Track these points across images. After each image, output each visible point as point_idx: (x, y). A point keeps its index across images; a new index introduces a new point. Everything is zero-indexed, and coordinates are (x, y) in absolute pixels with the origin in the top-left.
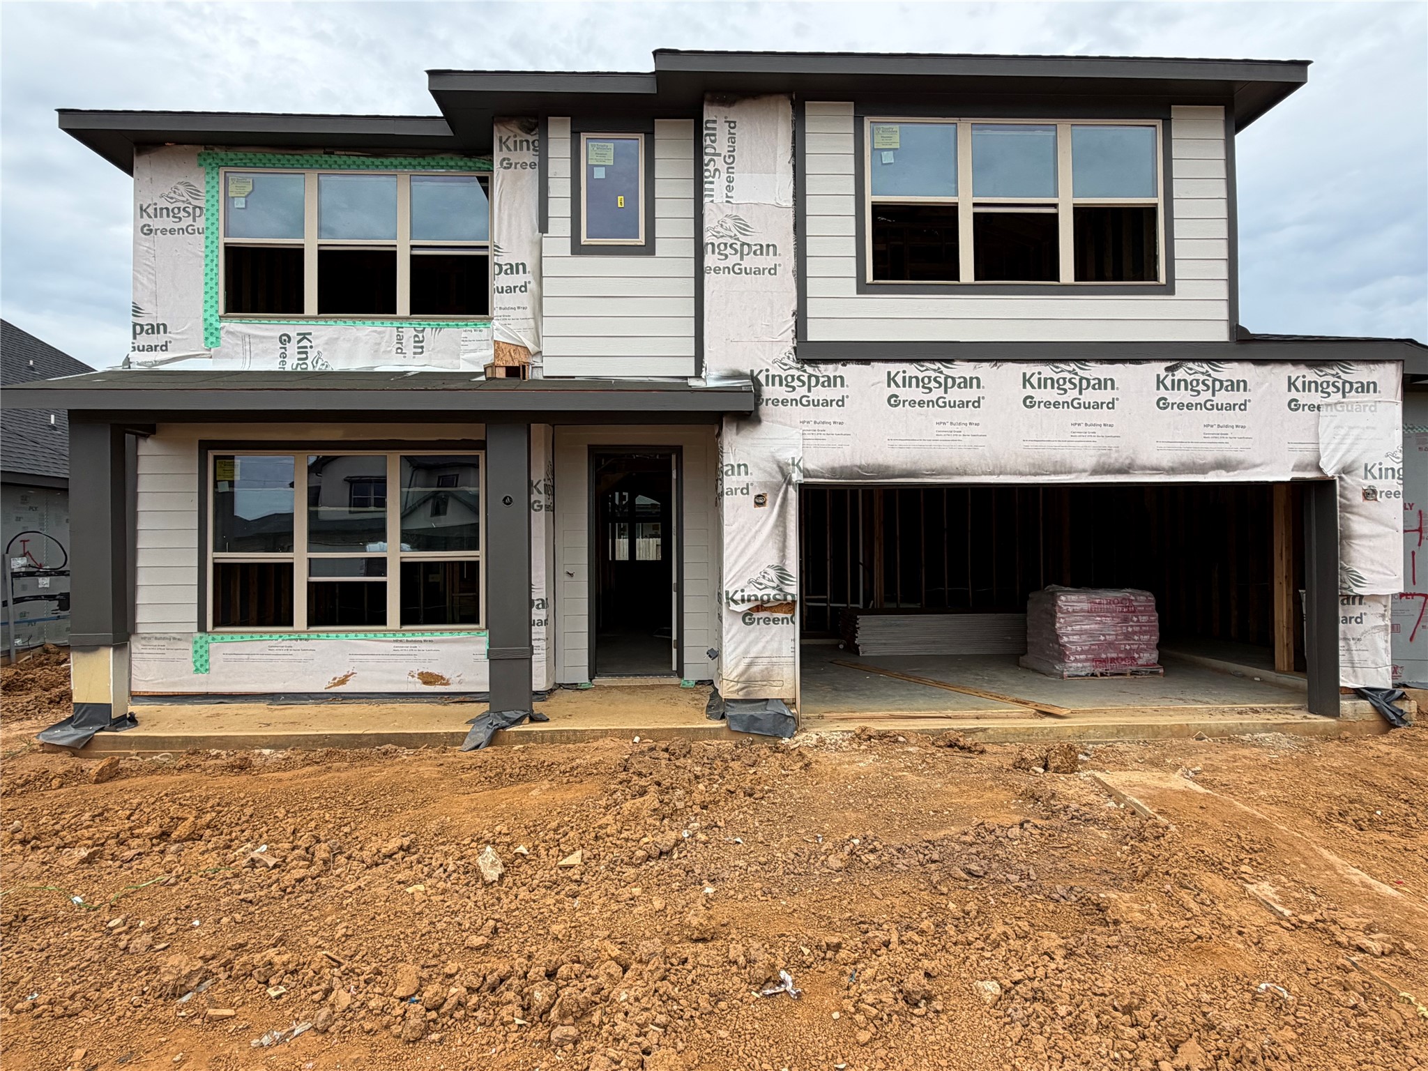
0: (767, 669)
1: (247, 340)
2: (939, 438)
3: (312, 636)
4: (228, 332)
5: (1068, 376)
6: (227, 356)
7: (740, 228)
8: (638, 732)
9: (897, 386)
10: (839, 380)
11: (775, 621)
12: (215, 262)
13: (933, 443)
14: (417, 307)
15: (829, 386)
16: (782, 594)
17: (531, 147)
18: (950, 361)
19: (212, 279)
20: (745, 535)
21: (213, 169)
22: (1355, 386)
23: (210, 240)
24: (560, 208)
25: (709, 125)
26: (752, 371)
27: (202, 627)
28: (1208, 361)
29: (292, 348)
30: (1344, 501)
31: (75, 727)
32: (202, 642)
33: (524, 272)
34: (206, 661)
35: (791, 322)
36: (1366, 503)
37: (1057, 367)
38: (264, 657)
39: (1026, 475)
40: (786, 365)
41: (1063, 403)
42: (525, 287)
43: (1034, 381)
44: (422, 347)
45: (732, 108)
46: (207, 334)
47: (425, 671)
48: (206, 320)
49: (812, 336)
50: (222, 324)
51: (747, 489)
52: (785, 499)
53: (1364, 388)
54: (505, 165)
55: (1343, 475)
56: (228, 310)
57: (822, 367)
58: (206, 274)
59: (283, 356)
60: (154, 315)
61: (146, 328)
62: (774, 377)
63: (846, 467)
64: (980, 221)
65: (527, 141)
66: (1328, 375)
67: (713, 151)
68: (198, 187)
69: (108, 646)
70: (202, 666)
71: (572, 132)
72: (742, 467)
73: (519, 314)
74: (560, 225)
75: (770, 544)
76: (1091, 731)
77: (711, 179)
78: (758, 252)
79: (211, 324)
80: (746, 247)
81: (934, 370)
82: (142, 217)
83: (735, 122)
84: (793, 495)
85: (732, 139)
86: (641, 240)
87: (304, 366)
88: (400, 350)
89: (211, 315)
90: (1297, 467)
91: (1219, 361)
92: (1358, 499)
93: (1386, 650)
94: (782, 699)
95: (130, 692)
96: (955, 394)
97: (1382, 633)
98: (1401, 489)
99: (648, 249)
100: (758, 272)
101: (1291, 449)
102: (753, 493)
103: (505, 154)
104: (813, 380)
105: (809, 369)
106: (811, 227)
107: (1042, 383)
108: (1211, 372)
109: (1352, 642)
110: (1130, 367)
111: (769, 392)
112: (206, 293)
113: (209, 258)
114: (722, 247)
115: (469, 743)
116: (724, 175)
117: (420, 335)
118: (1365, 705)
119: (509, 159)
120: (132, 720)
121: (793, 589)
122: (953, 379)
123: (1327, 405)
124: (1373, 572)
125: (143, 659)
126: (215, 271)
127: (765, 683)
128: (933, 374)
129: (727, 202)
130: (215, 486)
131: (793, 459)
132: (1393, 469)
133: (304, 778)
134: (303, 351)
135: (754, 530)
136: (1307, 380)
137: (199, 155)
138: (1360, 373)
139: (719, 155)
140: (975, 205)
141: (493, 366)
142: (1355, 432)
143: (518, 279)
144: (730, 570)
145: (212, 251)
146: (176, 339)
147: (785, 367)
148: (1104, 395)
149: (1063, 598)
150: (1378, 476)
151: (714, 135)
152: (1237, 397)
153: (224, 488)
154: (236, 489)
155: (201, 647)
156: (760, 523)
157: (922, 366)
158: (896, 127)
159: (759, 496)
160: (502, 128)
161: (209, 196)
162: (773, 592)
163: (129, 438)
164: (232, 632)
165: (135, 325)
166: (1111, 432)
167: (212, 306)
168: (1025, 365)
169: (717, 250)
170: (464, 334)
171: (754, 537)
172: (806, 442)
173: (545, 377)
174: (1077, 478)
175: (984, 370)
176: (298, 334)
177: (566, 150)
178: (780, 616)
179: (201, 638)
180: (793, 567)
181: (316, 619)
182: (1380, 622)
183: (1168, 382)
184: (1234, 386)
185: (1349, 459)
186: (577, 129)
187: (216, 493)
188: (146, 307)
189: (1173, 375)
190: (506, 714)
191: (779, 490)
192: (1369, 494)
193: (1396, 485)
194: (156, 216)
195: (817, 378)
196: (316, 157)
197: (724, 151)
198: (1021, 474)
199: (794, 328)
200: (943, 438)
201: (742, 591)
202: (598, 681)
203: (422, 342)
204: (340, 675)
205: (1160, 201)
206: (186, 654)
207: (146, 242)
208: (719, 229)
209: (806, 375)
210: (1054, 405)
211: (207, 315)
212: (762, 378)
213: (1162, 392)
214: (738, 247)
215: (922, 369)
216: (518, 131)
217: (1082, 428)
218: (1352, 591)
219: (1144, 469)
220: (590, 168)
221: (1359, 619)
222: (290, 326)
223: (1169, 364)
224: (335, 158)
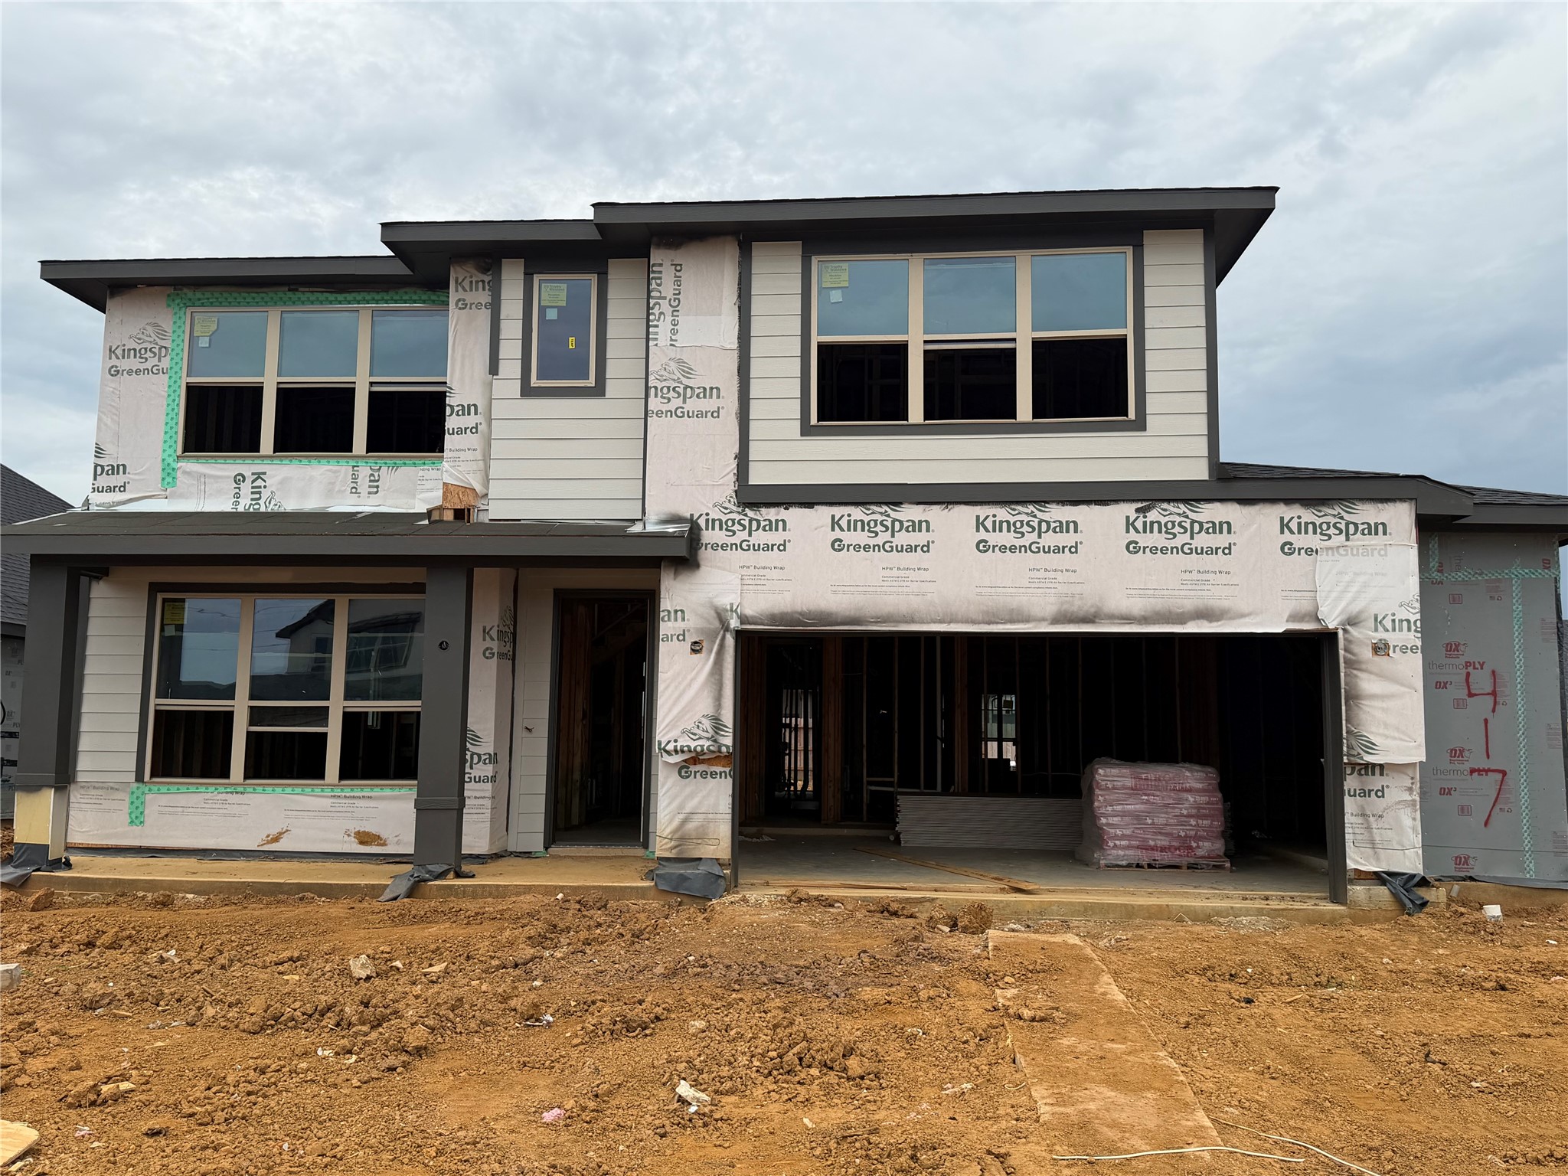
0: (702, 826)
1: (203, 480)
2: (885, 584)
3: (248, 790)
4: (185, 472)
5: (1026, 519)
6: (182, 496)
7: (684, 371)
8: (562, 889)
9: (842, 530)
10: (781, 524)
11: (713, 775)
12: (176, 402)
13: (879, 589)
14: (375, 444)
15: (771, 530)
16: (716, 745)
17: (487, 287)
18: (898, 504)
19: (172, 419)
20: (680, 683)
21: (180, 309)
22: (1361, 527)
23: (173, 380)
24: (511, 350)
25: (655, 269)
26: (692, 515)
27: (139, 778)
28: (1185, 501)
29: (246, 488)
30: (1349, 656)
31: (14, 867)
32: (138, 793)
33: (476, 413)
34: (142, 813)
35: (734, 464)
36: (1377, 658)
37: (1014, 510)
38: (199, 810)
39: (979, 623)
40: (726, 508)
41: (1021, 547)
42: (477, 428)
43: (989, 524)
44: (377, 487)
45: (678, 251)
46: (165, 475)
47: (362, 830)
48: (164, 460)
49: (754, 479)
50: (180, 464)
51: (684, 635)
52: (722, 646)
53: (1372, 529)
54: (460, 306)
55: (1348, 627)
56: (185, 450)
57: (763, 510)
58: (167, 414)
59: (237, 496)
60: (116, 456)
61: (106, 469)
62: (714, 521)
63: (787, 614)
64: (933, 360)
65: (483, 282)
66: (1329, 515)
67: (658, 294)
68: (164, 326)
69: (51, 786)
70: (137, 818)
71: (525, 274)
72: (679, 613)
73: (469, 455)
74: (510, 367)
75: (706, 693)
76: (1055, 908)
77: (655, 323)
78: (701, 395)
79: (169, 465)
80: (689, 390)
81: (881, 513)
82: (110, 358)
83: (681, 265)
84: (730, 641)
85: (678, 282)
86: (591, 382)
87: (257, 507)
88: (354, 490)
89: (170, 456)
90: (1293, 618)
91: (1198, 501)
92: (1366, 653)
93: (1414, 829)
94: (717, 859)
95: (66, 843)
96: (903, 538)
97: (1409, 810)
98: (1419, 643)
99: (599, 390)
100: (700, 415)
101: (1285, 598)
102: (690, 639)
103: (461, 294)
104: (754, 525)
105: (750, 513)
106: (756, 368)
107: (997, 527)
108: (1188, 513)
109: (1372, 819)
110: (1096, 509)
111: (708, 536)
112: (166, 433)
113: (172, 398)
114: (665, 390)
115: (388, 894)
116: (669, 318)
117: (376, 474)
118: (1382, 892)
119: (464, 300)
120: (68, 865)
121: (727, 740)
122: (901, 522)
123: (1328, 549)
124: (1387, 737)
125: (80, 809)
126: (176, 411)
127: (700, 841)
128: (879, 518)
129: (671, 345)
130: (162, 630)
131: (732, 605)
132: (1408, 621)
133: (222, 914)
134: (257, 491)
135: (689, 677)
136: (1303, 521)
137: (169, 296)
138: (1367, 513)
139: (665, 298)
140: (926, 342)
141: (440, 508)
142: (1361, 579)
143: (470, 421)
144: (664, 719)
145: (175, 391)
146: (133, 480)
147: (726, 511)
148: (1066, 539)
149: (1101, 771)
150: (1390, 629)
151: (660, 278)
152: (1220, 540)
153: (170, 631)
154: (184, 634)
155: (138, 798)
156: (695, 671)
157: (869, 509)
158: (845, 265)
159: (696, 642)
160: (458, 269)
161: (175, 337)
162: (707, 743)
163: (84, 580)
164: (168, 783)
165: (96, 466)
166: (1073, 577)
167: (170, 446)
168: (979, 507)
169: (660, 394)
170: (421, 473)
171: (689, 685)
172: (745, 587)
173: (491, 520)
174: (1035, 628)
175: (934, 514)
176: (253, 474)
177: (520, 294)
178: (718, 769)
179: (138, 788)
180: (728, 717)
181: (253, 771)
182: (1407, 797)
183: (1139, 524)
184: (1216, 528)
185: (1355, 608)
186: (531, 271)
187: (162, 637)
188: (108, 448)
189: (1145, 517)
190: (430, 867)
191: (716, 638)
192: (1380, 649)
193: (1413, 639)
194: (123, 357)
195: (758, 522)
196: (280, 294)
197: (670, 295)
198: (974, 622)
199: (736, 472)
200: (889, 584)
201: (676, 741)
202: (553, 850)
203: (378, 481)
204: (274, 832)
205: (1129, 332)
206: (122, 804)
207: (113, 383)
208: (663, 372)
209: (747, 519)
210: (1010, 550)
211: (165, 456)
212: (702, 522)
213: (1133, 535)
214: (681, 390)
215: (868, 512)
216: (476, 272)
217: (1041, 574)
218: (1362, 758)
219: (1112, 618)
220: (542, 310)
221: (1381, 793)
222: (244, 465)
223: (1140, 505)
224: (299, 295)
